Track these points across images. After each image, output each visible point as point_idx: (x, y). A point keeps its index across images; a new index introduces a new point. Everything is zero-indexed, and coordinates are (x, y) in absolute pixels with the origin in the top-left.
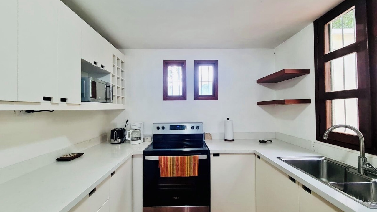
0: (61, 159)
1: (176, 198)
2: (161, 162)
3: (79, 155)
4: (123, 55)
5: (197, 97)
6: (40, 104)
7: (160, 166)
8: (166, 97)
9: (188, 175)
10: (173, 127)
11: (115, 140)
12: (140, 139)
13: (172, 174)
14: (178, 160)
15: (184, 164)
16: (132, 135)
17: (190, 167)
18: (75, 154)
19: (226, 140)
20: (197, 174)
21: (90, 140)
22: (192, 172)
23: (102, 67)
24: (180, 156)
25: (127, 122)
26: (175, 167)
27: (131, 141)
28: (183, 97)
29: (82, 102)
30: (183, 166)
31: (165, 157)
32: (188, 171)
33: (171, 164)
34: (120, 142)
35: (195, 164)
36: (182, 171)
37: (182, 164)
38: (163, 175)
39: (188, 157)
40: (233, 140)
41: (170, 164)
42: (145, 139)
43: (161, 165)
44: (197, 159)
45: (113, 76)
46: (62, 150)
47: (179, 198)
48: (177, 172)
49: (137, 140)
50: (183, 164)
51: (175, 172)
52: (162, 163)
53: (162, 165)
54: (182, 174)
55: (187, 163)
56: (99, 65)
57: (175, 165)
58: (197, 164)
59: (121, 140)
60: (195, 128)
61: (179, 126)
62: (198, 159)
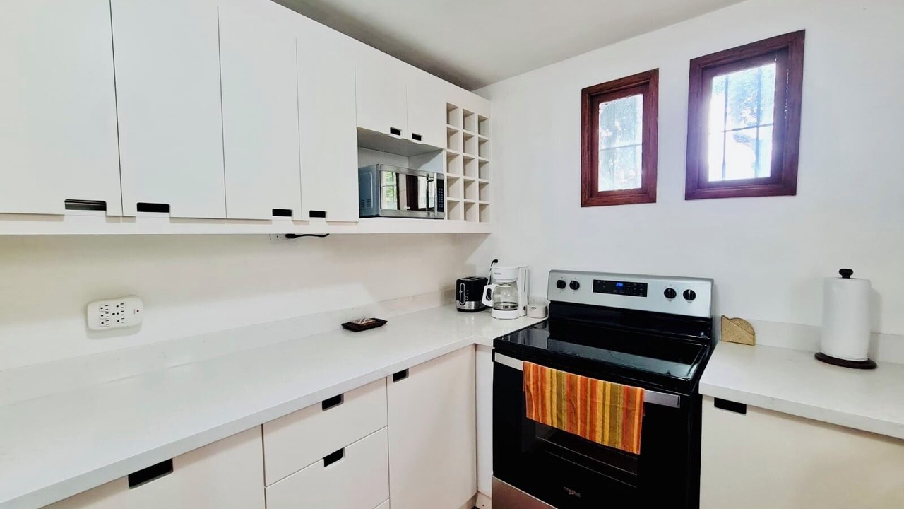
0: (351, 327)
1: (574, 493)
2: (529, 380)
3: (378, 323)
4: (487, 101)
5: (697, 189)
6: (271, 223)
7: (525, 389)
8: (591, 196)
9: (603, 440)
10: (600, 287)
11: (463, 302)
12: (514, 307)
13: (555, 419)
14: (572, 387)
15: (592, 402)
16: (496, 296)
17: (613, 417)
18: (372, 320)
19: (823, 358)
20: (635, 446)
21: (414, 297)
22: (621, 435)
23: (417, 137)
24: (579, 376)
25: (495, 265)
26: (565, 404)
27: (493, 310)
28: (646, 194)
29: (361, 217)
30: (589, 409)
31: (537, 368)
32: (603, 427)
33: (555, 390)
34: (473, 308)
35: (628, 413)
36: (584, 422)
37: (584, 401)
38: (534, 415)
39: (604, 385)
40: (868, 365)
41: (551, 391)
42: (528, 309)
43: (528, 387)
44: (638, 400)
45: (450, 157)
46: (353, 309)
47: (579, 495)
48: (570, 421)
49: (506, 309)
50: (589, 403)
51: (565, 419)
52: (531, 383)
53: (532, 387)
54: (584, 431)
55: (601, 402)
56: (406, 135)
57: (566, 397)
58: (637, 417)
59: (475, 304)
60: (680, 294)
61: (621, 285)
62: (641, 398)
